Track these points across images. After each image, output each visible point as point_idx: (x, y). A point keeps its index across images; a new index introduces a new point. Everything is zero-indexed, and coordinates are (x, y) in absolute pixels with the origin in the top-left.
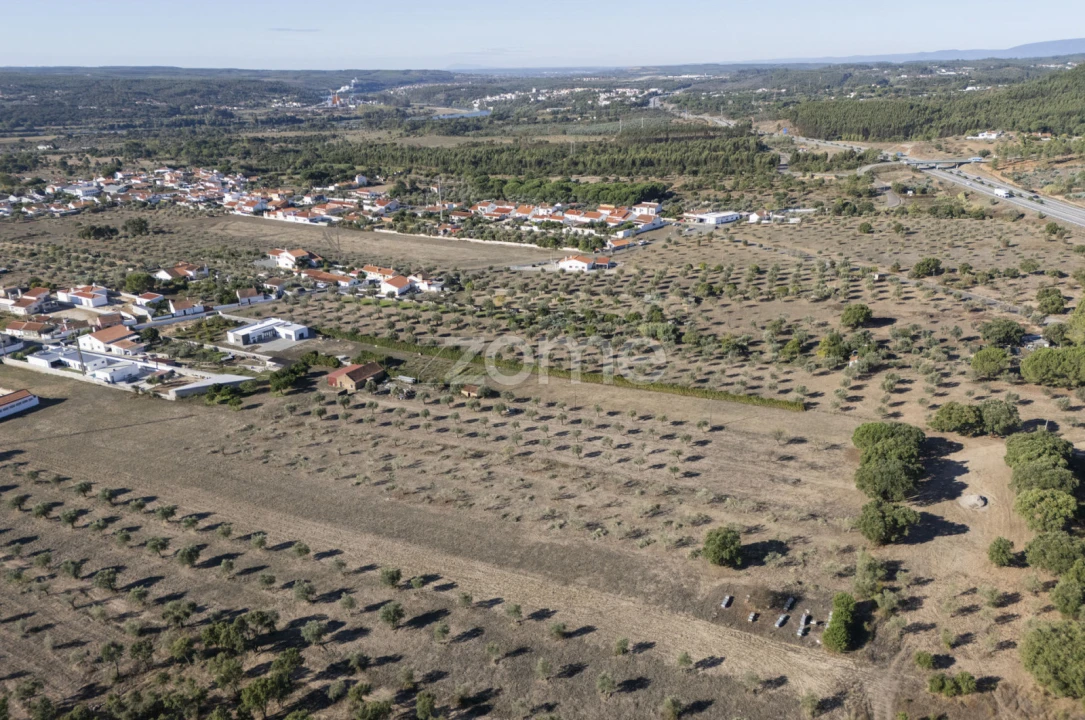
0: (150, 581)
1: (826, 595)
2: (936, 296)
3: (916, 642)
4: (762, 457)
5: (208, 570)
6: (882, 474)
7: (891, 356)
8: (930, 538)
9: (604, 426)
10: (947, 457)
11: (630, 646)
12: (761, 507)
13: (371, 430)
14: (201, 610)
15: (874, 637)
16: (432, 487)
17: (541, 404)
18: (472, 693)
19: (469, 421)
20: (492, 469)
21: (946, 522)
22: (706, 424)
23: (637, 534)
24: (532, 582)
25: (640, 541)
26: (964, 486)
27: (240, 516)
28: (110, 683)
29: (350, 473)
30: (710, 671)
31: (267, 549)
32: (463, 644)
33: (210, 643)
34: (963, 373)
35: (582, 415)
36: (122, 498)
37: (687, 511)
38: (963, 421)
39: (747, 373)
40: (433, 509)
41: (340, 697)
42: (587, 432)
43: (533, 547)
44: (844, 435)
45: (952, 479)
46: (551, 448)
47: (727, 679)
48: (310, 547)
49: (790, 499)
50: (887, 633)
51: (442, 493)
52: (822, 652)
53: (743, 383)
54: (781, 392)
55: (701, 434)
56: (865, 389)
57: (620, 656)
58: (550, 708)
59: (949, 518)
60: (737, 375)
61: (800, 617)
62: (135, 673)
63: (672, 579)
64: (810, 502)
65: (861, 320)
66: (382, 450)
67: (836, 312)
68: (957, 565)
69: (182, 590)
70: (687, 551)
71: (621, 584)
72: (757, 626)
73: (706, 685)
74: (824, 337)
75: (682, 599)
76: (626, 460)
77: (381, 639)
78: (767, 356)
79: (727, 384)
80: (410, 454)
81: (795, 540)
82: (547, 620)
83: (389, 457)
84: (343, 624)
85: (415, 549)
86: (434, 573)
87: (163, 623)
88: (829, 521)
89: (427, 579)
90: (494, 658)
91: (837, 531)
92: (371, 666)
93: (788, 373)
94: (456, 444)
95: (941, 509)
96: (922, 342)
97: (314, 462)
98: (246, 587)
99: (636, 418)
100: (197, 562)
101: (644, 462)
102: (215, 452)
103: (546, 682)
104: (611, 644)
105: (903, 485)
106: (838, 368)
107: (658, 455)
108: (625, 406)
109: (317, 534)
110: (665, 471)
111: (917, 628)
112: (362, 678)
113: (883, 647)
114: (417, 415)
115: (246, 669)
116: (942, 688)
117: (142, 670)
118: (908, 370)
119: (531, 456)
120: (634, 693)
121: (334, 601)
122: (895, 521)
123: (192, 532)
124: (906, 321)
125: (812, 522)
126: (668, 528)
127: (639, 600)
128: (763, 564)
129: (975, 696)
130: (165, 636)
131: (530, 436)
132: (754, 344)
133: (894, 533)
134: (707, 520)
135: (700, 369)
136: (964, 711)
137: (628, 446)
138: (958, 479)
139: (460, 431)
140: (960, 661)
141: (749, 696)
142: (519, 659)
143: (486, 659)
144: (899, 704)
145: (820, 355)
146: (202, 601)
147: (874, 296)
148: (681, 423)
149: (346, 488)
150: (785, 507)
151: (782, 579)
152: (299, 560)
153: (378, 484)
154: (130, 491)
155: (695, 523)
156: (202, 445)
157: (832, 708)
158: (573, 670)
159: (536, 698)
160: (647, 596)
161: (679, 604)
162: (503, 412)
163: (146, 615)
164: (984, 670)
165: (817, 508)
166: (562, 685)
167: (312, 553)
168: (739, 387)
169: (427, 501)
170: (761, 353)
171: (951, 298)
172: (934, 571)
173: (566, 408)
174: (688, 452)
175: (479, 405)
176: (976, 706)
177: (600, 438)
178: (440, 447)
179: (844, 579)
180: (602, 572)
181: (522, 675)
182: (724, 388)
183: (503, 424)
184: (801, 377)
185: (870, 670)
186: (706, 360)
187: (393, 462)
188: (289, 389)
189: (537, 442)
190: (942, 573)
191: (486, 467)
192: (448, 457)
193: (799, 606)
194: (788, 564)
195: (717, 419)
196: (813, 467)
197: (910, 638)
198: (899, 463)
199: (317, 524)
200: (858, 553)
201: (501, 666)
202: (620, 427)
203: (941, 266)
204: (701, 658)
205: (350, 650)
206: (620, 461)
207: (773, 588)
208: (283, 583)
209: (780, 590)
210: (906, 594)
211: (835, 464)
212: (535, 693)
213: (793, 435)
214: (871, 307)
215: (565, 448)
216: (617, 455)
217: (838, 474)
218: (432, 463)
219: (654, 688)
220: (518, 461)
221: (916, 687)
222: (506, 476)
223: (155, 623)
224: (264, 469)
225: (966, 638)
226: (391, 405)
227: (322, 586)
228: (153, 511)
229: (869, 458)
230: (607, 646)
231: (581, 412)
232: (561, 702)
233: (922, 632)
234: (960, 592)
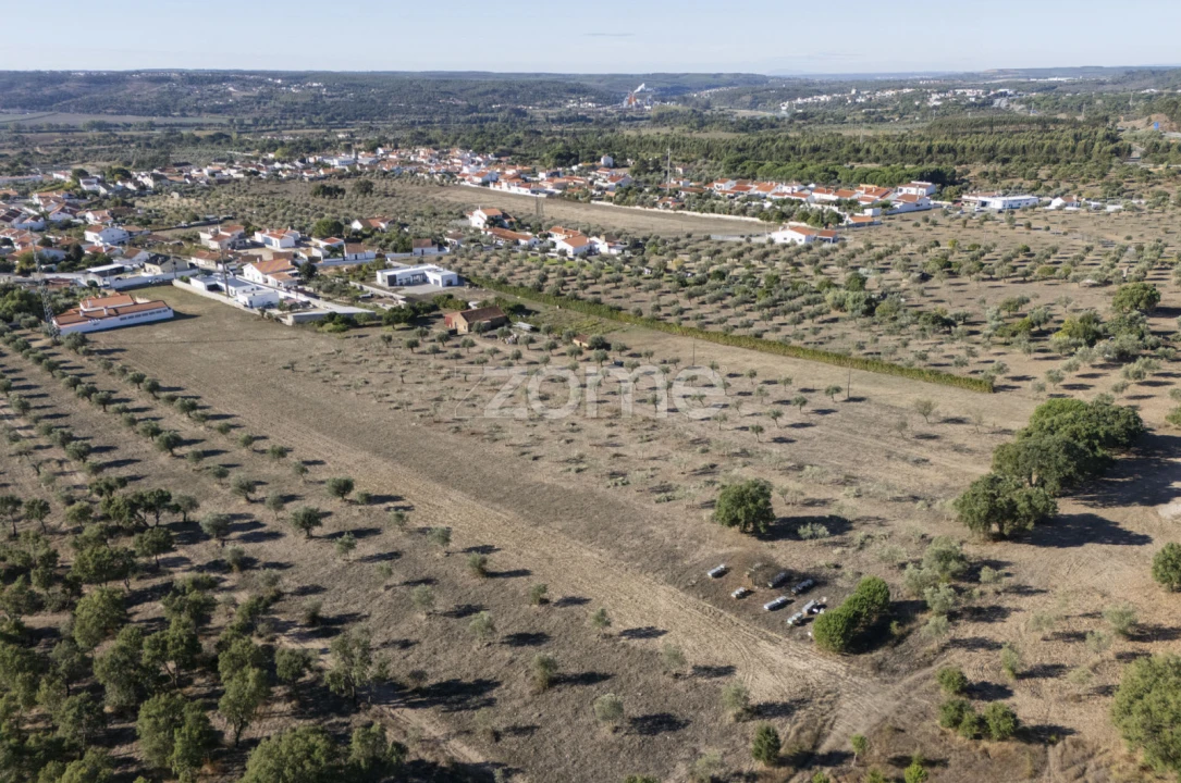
3: (964, 660)
4: (891, 432)
8: (1079, 543)
12: (848, 481)
15: (900, 642)
16: (469, 420)
17: (655, 360)
21: (1121, 530)
22: (838, 392)
23: (662, 490)
24: (500, 518)
25: (660, 497)
27: (260, 422)
30: (637, 643)
31: (257, 452)
32: (367, 565)
36: (170, 394)
40: (453, 439)
43: (530, 486)
45: (1168, 484)
47: (650, 655)
49: (899, 477)
50: (922, 642)
52: (809, 649)
55: (828, 403)
56: (1103, 378)
57: (534, 607)
59: (1127, 526)
61: (807, 603)
63: (668, 538)
64: (923, 484)
67: (1111, 298)
68: (1099, 580)
71: (602, 534)
72: (739, 604)
73: (619, 657)
81: (869, 520)
85: (400, 470)
86: (399, 495)
89: (387, 499)
90: (389, 583)
91: (938, 518)
92: (253, 568)
93: (998, 354)
97: (372, 386)
102: (287, 368)
103: (423, 619)
109: (315, 444)
111: (976, 644)
112: (232, 580)
113: (906, 657)
116: (956, 723)
120: (519, 649)
123: (202, 428)
125: (908, 504)
127: (610, 554)
128: (800, 539)
129: (1013, 746)
132: (969, 322)
136: (981, 762)
140: (1021, 697)
141: (665, 680)
144: (880, 731)
145: (1056, 339)
148: (811, 391)
151: (816, 558)
153: (417, 410)
154: (180, 389)
157: (774, 715)
158: (467, 611)
159: (400, 632)
160: (623, 550)
161: (657, 564)
164: (1055, 716)
165: (929, 491)
166: (440, 624)
167: (294, 460)
169: (453, 431)
170: (976, 332)
172: (1055, 582)
174: (797, 418)
176: (1005, 759)
180: (589, 520)
184: (1014, 360)
185: (863, 681)
190: (1067, 587)
193: (816, 592)
194: (837, 544)
196: (959, 449)
197: (957, 654)
198: (1060, 437)
201: (390, 592)
210: (988, 601)
212: (404, 627)
213: (954, 415)
219: (548, 648)
221: (922, 716)
225: (1049, 671)
232: (425, 642)
233: (982, 651)
234: (1081, 612)
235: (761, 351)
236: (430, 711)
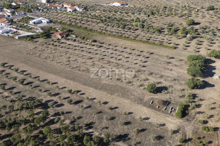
0: (13, 88)
1: (177, 102)
2: (212, 16)
3: (199, 116)
4: (163, 62)
5: (26, 86)
6: (194, 70)
7: (199, 34)
8: (205, 88)
9: (123, 52)
10: (211, 65)
11: (127, 113)
12: (162, 77)
13: (65, 50)
14: (25, 96)
15: (188, 114)
16: (80, 67)
17: (107, 45)
18: (88, 123)
19: (89, 49)
20: (94, 62)
21: (209, 84)
22: (149, 52)
23: (130, 82)
24: (104, 94)
25: (130, 84)
26: (215, 73)
27: (34, 72)
28: (4, 114)
29: (60, 61)
30: (147, 121)
31: (40, 81)
33: (27, 106)
34: (217, 40)
35: (117, 48)
36: (6, 65)
37: (143, 77)
38: (217, 55)
39: (160, 37)
40: (80, 73)
41: (57, 122)
42: (119, 53)
43: (104, 84)
44: (184, 57)
45: (212, 71)
46: (109, 57)
47: (150, 123)
48: (50, 82)
49: (169, 74)
50: (191, 114)
51: (82, 68)
52: (175, 118)
53: (159, 41)
54: (169, 43)
55: (147, 55)
56: (191, 43)
57: (124, 115)
58: (107, 128)
59: (210, 82)
60: (158, 38)
61: (170, 108)
62: (10, 112)
63: (138, 95)
64: (174, 76)
65: (191, 23)
66: (68, 56)
67: (185, 20)
68: (211, 96)
69: (20, 91)
70: (142, 88)
71: (125, 96)
72: (159, 109)
73: (145, 124)
74: (181, 28)
75: (140, 101)
76: (128, 62)
77: (67, 107)
78: (166, 33)
79: (155, 41)
80: (74, 57)
81: (170, 86)
82: (107, 104)
83: (69, 58)
84: (58, 102)
85: (75, 83)
86: (80, 90)
87: (17, 99)
88: (179, 81)
89: (78, 91)
90: (94, 114)
91: (181, 84)
92: (64, 114)
93: (171, 38)
94: (86, 55)
95: (208, 80)
96: (207, 30)
97: (51, 58)
98: (35, 91)
99: (131, 50)
100: (24, 84)
101: (132, 62)
102: (27, 54)
103: (106, 121)
104: (122, 112)
105: (199, 74)
106: (184, 37)
107: (136, 61)
108: (128, 46)
109: (52, 78)
110: (138, 65)
111: (199, 113)
112: (62, 118)
113: (190, 117)
114: (76, 46)
115: (35, 112)
116: (205, 130)
117: (11, 111)
118: (203, 38)
119: (104, 59)
120: (128, 126)
121: (56, 96)
122: (197, 84)
123: (22, 75)
124: (203, 24)
125: (174, 81)
126: (138, 81)
127: (130, 100)
128: (161, 93)
129: (213, 132)
130: (17, 103)
131: (104, 54)
132: (162, 29)
133: (196, 86)
134: (148, 80)
135: (148, 36)
136: (210, 136)
137: (128, 57)
138: (213, 71)
139: (87, 52)
140: (210, 122)
141: (156, 128)
142: (100, 114)
143: (92, 114)
144: (193, 133)
145: (179, 33)
146: (25, 94)
147: (195, 16)
148: (142, 52)
149: (59, 66)
150: (168, 77)
151: (166, 97)
152: (48, 85)
153: (66, 65)
154: (7, 63)
155: (145, 80)
156: (24, 52)
157: (176, 133)
158: (113, 118)
159: (104, 125)
160: (132, 99)
161: (140, 102)
162: (98, 47)
163: (12, 97)
164: (216, 125)
165: (176, 77)
166: (110, 122)
167: (51, 83)
168: (158, 42)
169: (79, 70)
170: (164, 32)
171: (216, 17)
172: (205, 97)
173: (113, 46)
174: (144, 60)
175: (91, 44)
176: (213, 135)
177: (122, 55)
178: (82, 56)
179: (182, 98)
180: (121, 92)
181: (101, 119)
182: (154, 42)
183: (97, 50)
184: (174, 40)
185: (187, 123)
186: (150, 34)
187: (70, 59)
188: (45, 37)
189: (106, 55)
190: (207, 98)
191: (93, 62)
192: (84, 58)
193: (170, 105)
194: (168, 93)
195: (152, 51)
196: (176, 65)
197: (198, 115)
198: (199, 68)
199: (52, 75)
200: (186, 91)
201: (95, 116)
202: (127, 52)
203: (214, 8)
204: (144, 117)
205: (59, 109)
206: (126, 62)
207: (163, 99)
208: (44, 90)
209: (165, 100)
210: (197, 103)
211: (182, 65)
212: (104, 123)
213: (171, 56)
214: (194, 19)
215: (112, 57)
216: (125, 60)
217: (182, 68)
218: (80, 60)
219: (132, 125)
220: (101, 60)
221: (198, 129)
222: (98, 65)
223: (15, 99)
224: (39, 59)
225: (212, 116)
226: (70, 43)
227: (53, 92)
228: (13, 69)
229: (191, 65)
230: (121, 112)
231: (117, 47)
232: (110, 126)
233: (201, 114)
234: (211, 103)
235: (127, 40)
236: (121, 142)
